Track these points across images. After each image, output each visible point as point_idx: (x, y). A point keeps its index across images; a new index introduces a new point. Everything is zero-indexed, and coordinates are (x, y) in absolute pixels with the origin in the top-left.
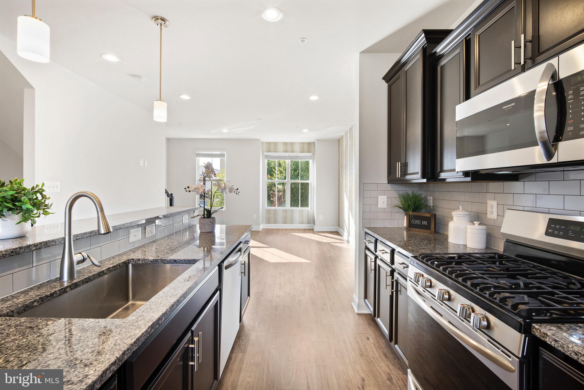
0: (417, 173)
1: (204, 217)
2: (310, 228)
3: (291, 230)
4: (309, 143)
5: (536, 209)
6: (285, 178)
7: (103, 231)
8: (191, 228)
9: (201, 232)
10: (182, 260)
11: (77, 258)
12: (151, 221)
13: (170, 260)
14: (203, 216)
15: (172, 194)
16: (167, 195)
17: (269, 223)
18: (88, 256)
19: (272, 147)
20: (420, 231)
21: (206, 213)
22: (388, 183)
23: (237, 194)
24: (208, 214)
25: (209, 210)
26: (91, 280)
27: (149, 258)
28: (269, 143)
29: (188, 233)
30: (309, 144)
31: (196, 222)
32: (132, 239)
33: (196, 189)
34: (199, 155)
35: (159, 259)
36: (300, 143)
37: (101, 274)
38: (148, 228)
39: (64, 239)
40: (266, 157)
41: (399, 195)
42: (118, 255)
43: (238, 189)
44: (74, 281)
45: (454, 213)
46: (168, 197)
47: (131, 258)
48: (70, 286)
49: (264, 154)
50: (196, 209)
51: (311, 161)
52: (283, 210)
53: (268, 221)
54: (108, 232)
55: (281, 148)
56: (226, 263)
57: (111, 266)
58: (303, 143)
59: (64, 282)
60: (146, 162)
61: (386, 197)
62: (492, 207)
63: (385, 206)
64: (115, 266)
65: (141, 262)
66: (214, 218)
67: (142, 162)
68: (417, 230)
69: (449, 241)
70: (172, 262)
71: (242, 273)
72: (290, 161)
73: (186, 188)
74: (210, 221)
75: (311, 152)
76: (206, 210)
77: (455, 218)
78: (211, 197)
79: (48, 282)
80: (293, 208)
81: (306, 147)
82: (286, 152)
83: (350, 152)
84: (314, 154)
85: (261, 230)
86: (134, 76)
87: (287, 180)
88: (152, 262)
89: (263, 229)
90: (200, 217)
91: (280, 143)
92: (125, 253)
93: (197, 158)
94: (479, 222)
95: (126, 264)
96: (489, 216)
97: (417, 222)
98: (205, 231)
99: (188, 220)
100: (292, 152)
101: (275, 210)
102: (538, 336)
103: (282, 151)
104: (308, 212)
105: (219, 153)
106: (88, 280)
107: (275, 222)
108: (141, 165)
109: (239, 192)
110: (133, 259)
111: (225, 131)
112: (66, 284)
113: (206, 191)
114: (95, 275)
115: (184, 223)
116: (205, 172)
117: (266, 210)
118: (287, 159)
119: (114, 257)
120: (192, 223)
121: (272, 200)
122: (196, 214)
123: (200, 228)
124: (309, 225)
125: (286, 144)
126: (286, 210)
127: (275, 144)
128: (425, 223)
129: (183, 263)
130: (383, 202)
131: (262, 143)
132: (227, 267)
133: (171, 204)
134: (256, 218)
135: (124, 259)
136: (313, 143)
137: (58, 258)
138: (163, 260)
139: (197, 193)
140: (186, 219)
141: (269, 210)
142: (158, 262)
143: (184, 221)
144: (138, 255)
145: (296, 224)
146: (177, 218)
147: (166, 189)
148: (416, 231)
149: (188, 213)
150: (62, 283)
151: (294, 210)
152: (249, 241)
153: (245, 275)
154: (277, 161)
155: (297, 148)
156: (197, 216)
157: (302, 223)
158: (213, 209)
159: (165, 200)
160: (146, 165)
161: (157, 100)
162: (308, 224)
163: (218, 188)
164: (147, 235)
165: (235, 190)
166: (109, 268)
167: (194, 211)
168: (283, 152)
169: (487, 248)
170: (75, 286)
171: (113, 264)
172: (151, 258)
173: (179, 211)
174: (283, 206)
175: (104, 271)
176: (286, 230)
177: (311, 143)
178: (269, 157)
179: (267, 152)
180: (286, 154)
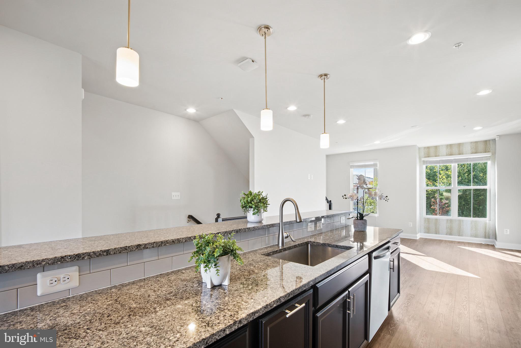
1: (358, 219)
2: (489, 244)
3: (459, 243)
6: (450, 184)
7: (298, 221)
8: (347, 227)
9: (355, 231)
10: (342, 246)
11: (285, 235)
12: (318, 219)
13: (333, 245)
14: (356, 218)
15: (330, 201)
16: (327, 202)
17: (428, 233)
18: (289, 235)
19: (432, 151)
21: (359, 216)
23: (386, 200)
24: (361, 217)
25: (361, 213)
26: (291, 249)
27: (320, 242)
28: (428, 148)
29: (344, 231)
30: (486, 142)
31: (351, 223)
32: (309, 229)
33: (352, 197)
34: (352, 167)
35: (327, 243)
36: (472, 142)
37: (295, 246)
38: (318, 224)
39: (280, 223)
40: (424, 162)
42: (302, 238)
43: (387, 197)
44: (284, 247)
46: (328, 203)
47: (310, 241)
48: (283, 249)
49: (421, 160)
50: (351, 212)
51: (489, 163)
52: (447, 220)
53: (428, 231)
54: (301, 221)
55: (444, 151)
56: (374, 254)
57: (300, 243)
58: (476, 142)
59: (279, 246)
60: (312, 176)
64: (301, 244)
65: (315, 244)
66: (366, 221)
67: (310, 177)
70: (335, 246)
71: (390, 268)
72: (456, 164)
73: (343, 196)
74: (363, 222)
75: (489, 152)
76: (359, 213)
78: (363, 203)
79: (273, 245)
80: (461, 218)
81: (481, 147)
82: (451, 155)
84: (494, 153)
85: (418, 239)
86: (305, 116)
87: (452, 186)
88: (322, 245)
89: (421, 238)
90: (354, 218)
91: (442, 145)
92: (306, 237)
93: (351, 169)
95: (307, 243)
98: (358, 230)
99: (344, 220)
100: (460, 154)
101: (436, 220)
103: (445, 154)
104: (486, 224)
105: (372, 163)
106: (289, 248)
107: (437, 232)
108: (309, 178)
109: (389, 199)
110: (311, 241)
111: (377, 142)
112: (280, 248)
113: (359, 198)
114: (293, 246)
115: (341, 223)
116: (358, 183)
117: (425, 219)
118: (453, 163)
119: (300, 239)
120: (348, 224)
121: (433, 208)
122: (351, 217)
123: (354, 227)
124: (488, 239)
125: (450, 146)
126: (451, 221)
127: (436, 147)
129: (342, 248)
131: (419, 148)
132: (376, 258)
133: (330, 208)
134: (411, 226)
135: (306, 240)
136: (492, 140)
137: (276, 234)
138: (329, 244)
139: (352, 200)
140: (343, 220)
141: (428, 219)
142: (326, 245)
143: (341, 221)
144: (312, 240)
145: (466, 236)
146: (336, 219)
147: (326, 197)
149: (344, 215)
150: (279, 247)
151: (463, 221)
152: (398, 243)
153: (393, 271)
154: (438, 165)
155: (468, 148)
156: (352, 218)
157: (476, 236)
158: (364, 214)
159: (326, 205)
160: (312, 179)
161: (323, 133)
162: (485, 238)
163: (369, 196)
164: (318, 229)
165: (384, 198)
166: (299, 244)
167: (349, 214)
168: (447, 155)
170: (285, 250)
171: (301, 242)
172: (322, 242)
173: (338, 213)
174: (447, 215)
175: (296, 245)
176: (452, 242)
177: (489, 140)
178: (427, 162)
179: (425, 157)
180: (452, 157)
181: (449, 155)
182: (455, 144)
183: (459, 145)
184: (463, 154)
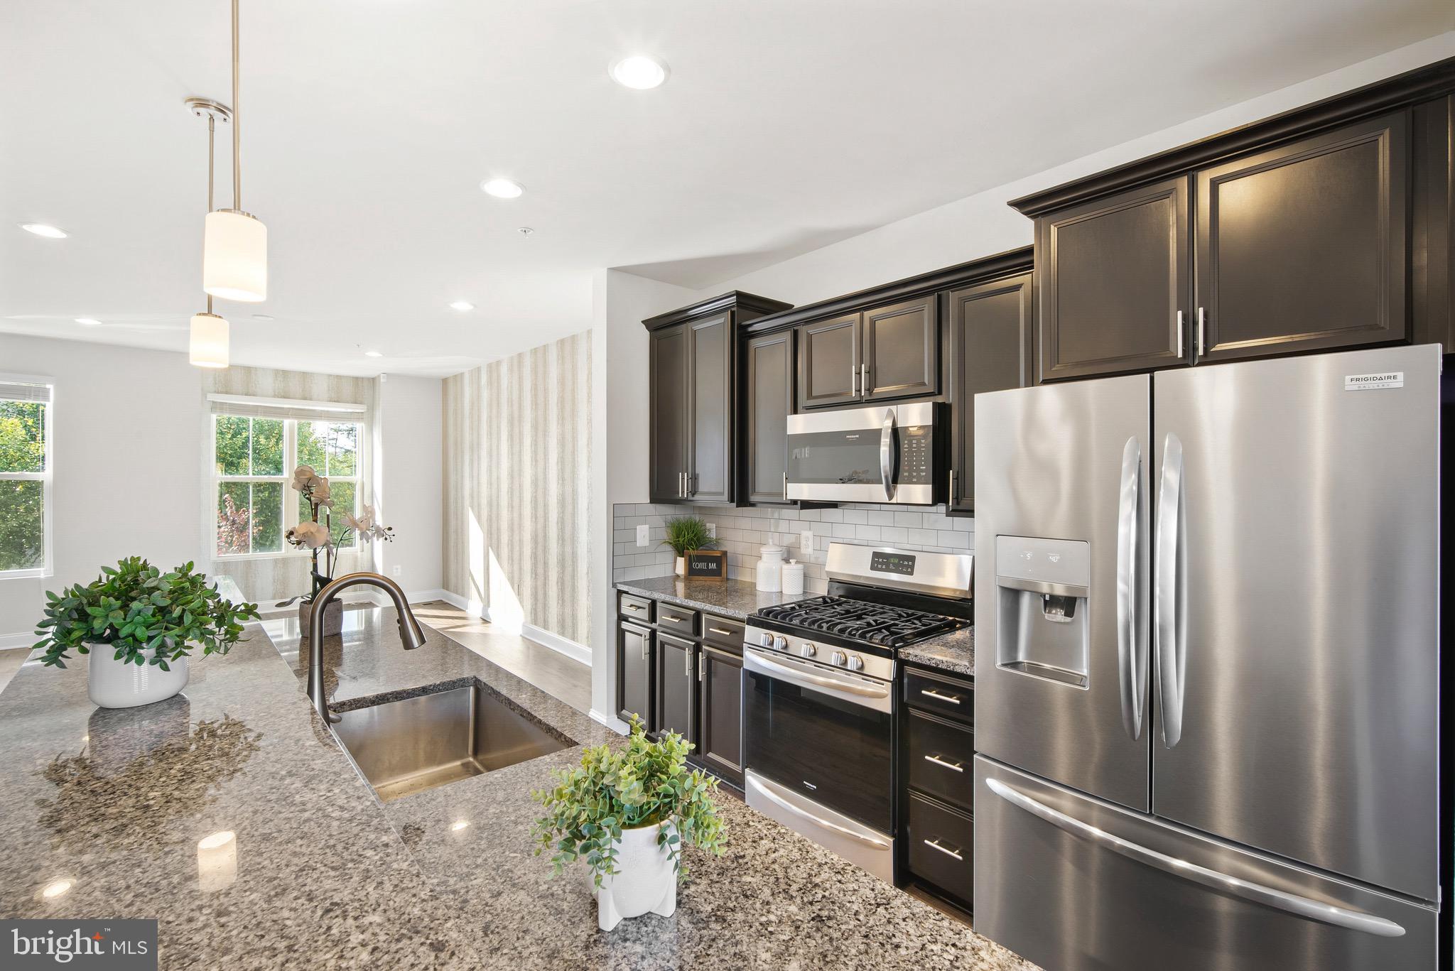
0: (722, 494)
4: (357, 378)
5: (856, 542)
6: (280, 470)
19: (238, 379)
20: (706, 579)
22: (651, 503)
30: (357, 380)
36: (330, 375)
40: (216, 407)
41: (665, 522)
45: (764, 550)
49: (207, 397)
51: (362, 427)
52: (276, 561)
55: (267, 383)
58: (339, 377)
61: (647, 526)
62: (807, 539)
63: (647, 543)
68: (701, 578)
69: (757, 588)
72: (297, 422)
75: (362, 403)
77: (765, 557)
81: (347, 388)
82: (284, 398)
83: (490, 418)
84: (372, 408)
91: (263, 369)
94: (795, 560)
96: (803, 551)
97: (702, 566)
100: (305, 399)
101: (248, 563)
102: (903, 658)
103: (272, 392)
104: (357, 559)
111: (88, 321)
117: (216, 562)
118: (289, 418)
125: (284, 374)
126: (279, 564)
127: (251, 370)
128: (713, 566)
130: (643, 535)
136: (368, 379)
148: (700, 581)
154: (252, 418)
155: (320, 388)
168: (275, 396)
169: (805, 593)
174: (271, 548)
177: (363, 378)
178: (225, 406)
179: (218, 393)
180: (285, 404)
181: (281, 397)
182: (294, 372)
183: (305, 376)
184: (311, 399)
